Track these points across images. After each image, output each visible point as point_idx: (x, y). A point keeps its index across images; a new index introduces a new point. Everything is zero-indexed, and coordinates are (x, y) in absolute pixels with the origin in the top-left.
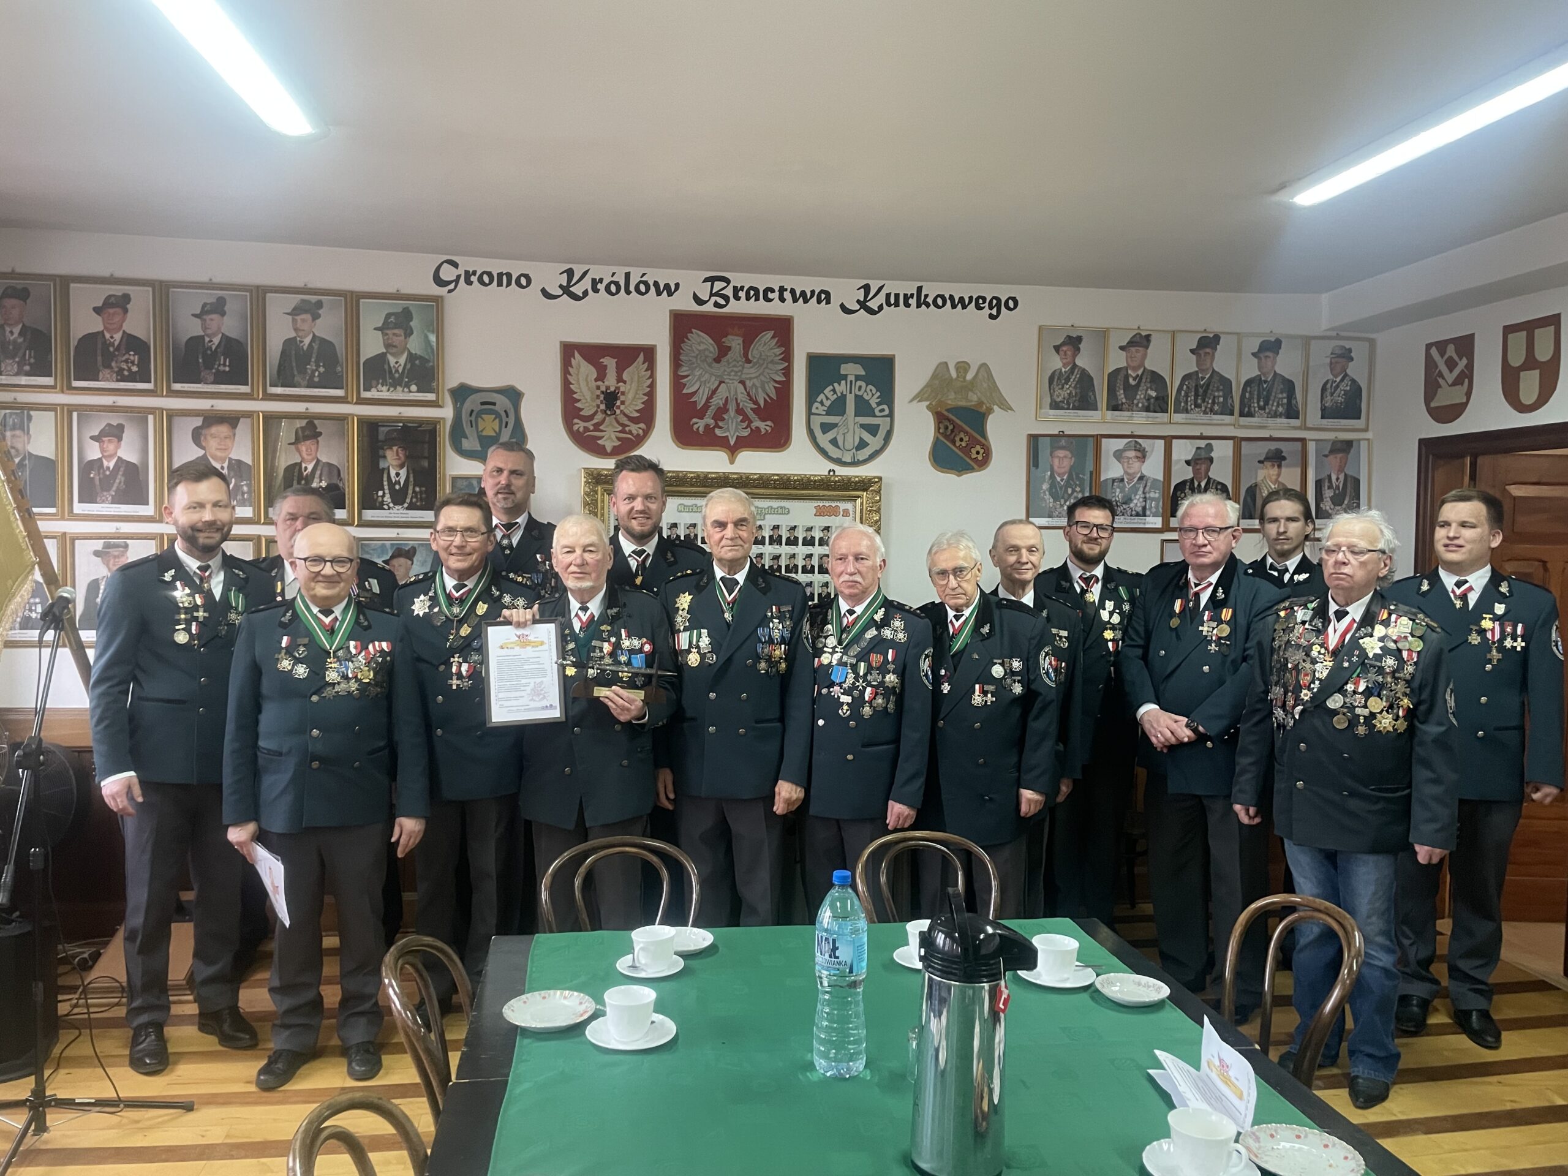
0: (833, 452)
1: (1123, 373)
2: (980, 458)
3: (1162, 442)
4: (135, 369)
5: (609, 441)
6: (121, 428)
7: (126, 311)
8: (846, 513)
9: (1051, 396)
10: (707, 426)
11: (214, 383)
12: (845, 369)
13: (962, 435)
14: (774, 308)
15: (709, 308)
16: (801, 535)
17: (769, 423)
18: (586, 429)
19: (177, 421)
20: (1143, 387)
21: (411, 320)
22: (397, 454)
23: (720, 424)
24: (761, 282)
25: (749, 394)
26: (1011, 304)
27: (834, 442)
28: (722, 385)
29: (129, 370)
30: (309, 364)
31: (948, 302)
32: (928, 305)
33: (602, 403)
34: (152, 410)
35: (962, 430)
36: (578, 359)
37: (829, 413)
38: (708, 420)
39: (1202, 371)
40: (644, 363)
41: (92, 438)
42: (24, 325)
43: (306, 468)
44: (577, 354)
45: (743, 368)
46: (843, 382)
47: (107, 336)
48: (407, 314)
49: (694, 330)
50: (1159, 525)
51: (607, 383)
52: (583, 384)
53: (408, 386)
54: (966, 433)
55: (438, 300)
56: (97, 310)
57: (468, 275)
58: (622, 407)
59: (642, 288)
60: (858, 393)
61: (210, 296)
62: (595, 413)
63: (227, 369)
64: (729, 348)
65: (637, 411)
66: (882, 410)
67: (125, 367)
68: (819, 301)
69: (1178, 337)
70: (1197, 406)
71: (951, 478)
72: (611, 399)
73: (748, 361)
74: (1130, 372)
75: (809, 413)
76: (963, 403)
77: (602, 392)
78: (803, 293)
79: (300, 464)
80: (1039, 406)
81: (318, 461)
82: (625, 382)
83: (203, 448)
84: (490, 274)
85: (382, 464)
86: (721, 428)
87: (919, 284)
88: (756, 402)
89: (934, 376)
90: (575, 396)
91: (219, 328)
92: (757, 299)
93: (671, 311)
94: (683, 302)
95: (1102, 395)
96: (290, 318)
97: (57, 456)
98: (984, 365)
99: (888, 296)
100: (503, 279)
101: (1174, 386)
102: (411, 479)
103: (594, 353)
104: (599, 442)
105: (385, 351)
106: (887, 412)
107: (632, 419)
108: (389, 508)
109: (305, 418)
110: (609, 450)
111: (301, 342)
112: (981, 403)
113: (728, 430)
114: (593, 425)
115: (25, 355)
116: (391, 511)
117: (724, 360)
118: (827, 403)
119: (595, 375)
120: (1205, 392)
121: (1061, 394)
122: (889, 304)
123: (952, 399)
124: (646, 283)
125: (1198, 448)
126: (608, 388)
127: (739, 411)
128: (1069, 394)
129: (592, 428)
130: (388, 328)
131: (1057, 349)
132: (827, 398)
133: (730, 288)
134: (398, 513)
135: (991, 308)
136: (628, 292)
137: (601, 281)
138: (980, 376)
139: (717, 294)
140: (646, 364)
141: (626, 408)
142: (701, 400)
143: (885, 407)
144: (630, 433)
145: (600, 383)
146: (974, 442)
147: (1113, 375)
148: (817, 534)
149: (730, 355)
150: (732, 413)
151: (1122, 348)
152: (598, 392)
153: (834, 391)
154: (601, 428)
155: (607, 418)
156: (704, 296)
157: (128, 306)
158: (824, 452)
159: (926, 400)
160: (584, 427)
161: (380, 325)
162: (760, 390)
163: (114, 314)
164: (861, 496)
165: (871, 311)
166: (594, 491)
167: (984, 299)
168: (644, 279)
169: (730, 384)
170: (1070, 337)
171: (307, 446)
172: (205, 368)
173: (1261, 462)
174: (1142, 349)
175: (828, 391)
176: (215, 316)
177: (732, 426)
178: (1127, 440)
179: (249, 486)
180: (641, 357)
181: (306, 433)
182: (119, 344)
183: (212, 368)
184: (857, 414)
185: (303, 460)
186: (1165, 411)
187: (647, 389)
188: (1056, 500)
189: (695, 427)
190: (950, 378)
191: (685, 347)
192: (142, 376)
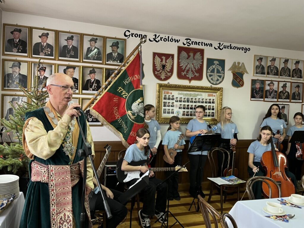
0: (212, 82)
1: (270, 67)
2: (242, 84)
3: (277, 82)
4: (49, 53)
5: (163, 77)
7: (47, 37)
8: (214, 96)
9: (256, 71)
10: (185, 74)
11: (70, 58)
12: (215, 62)
13: (238, 79)
14: (200, 47)
15: (186, 46)
16: (204, 101)
17: (198, 74)
18: (158, 74)
19: (60, 67)
20: (274, 70)
21: (119, 44)
23: (188, 74)
24: (198, 40)
25: (194, 67)
26: (249, 49)
27: (212, 79)
29: (48, 53)
30: (93, 54)
31: (236, 48)
32: (232, 49)
33: (162, 67)
34: (54, 64)
35: (238, 78)
36: (157, 57)
37: (211, 72)
38: (185, 73)
39: (286, 67)
42: (19, 39)
43: (92, 81)
44: (156, 55)
45: (193, 60)
46: (214, 65)
47: (42, 44)
48: (118, 43)
49: (183, 51)
50: (276, 101)
51: (163, 63)
52: (158, 63)
53: (117, 61)
55: (125, 40)
56: (40, 37)
57: (132, 34)
58: (166, 69)
59: (172, 40)
60: (218, 68)
61: (70, 35)
62: (160, 70)
63: (73, 54)
64: (190, 56)
65: (169, 70)
66: (222, 72)
67: (47, 52)
68: (210, 46)
69: (281, 59)
70: (284, 75)
71: (236, 88)
73: (194, 59)
74: (272, 66)
75: (207, 72)
76: (239, 72)
78: (207, 44)
79: (90, 80)
80: (254, 73)
81: (95, 79)
82: (167, 63)
84: (137, 34)
87: (231, 44)
88: (195, 69)
89: (233, 65)
90: (156, 66)
91: (71, 44)
92: (197, 45)
93: (178, 46)
94: (180, 44)
96: (89, 42)
97: (28, 75)
98: (243, 63)
99: (224, 46)
100: (140, 36)
101: (280, 69)
103: (160, 55)
104: (161, 77)
105: (112, 52)
106: (223, 73)
107: (168, 72)
109: (92, 68)
110: (163, 79)
111: (92, 48)
112: (242, 72)
113: (189, 75)
114: (160, 73)
115: (19, 47)
117: (189, 58)
118: (211, 70)
119: (160, 61)
120: (286, 72)
121: (258, 71)
122: (224, 48)
123: (237, 71)
124: (172, 39)
125: (284, 84)
126: (163, 64)
127: (192, 71)
128: (260, 71)
129: (159, 73)
130: (113, 46)
131: (258, 60)
133: (191, 42)
135: (245, 50)
136: (168, 41)
137: (162, 38)
138: (242, 66)
139: (188, 43)
140: (172, 59)
142: (184, 68)
143: (223, 71)
144: (168, 75)
145: (161, 63)
146: (241, 80)
147: (269, 67)
148: (208, 101)
149: (190, 57)
150: (190, 71)
151: (270, 61)
152: (161, 65)
153: (212, 67)
154: (161, 74)
155: (163, 72)
156: (185, 43)
157: (48, 36)
158: (210, 82)
159: (231, 70)
161: (111, 45)
162: (197, 66)
163: (44, 38)
164: (218, 92)
165: (221, 49)
166: (160, 89)
167: (243, 48)
168: (172, 38)
169: (190, 64)
170: (260, 58)
171: (92, 75)
172: (68, 54)
173: (295, 87)
174: (274, 61)
175: (211, 67)
176: (70, 40)
177: (190, 74)
178: (271, 82)
179: (78, 85)
180: (171, 57)
181: (92, 72)
182: (46, 46)
183: (69, 54)
184: (217, 73)
185: (91, 78)
186: (278, 75)
187: (172, 65)
188: (256, 94)
189: (182, 74)
190: (236, 65)
191: (181, 55)
192: (51, 55)
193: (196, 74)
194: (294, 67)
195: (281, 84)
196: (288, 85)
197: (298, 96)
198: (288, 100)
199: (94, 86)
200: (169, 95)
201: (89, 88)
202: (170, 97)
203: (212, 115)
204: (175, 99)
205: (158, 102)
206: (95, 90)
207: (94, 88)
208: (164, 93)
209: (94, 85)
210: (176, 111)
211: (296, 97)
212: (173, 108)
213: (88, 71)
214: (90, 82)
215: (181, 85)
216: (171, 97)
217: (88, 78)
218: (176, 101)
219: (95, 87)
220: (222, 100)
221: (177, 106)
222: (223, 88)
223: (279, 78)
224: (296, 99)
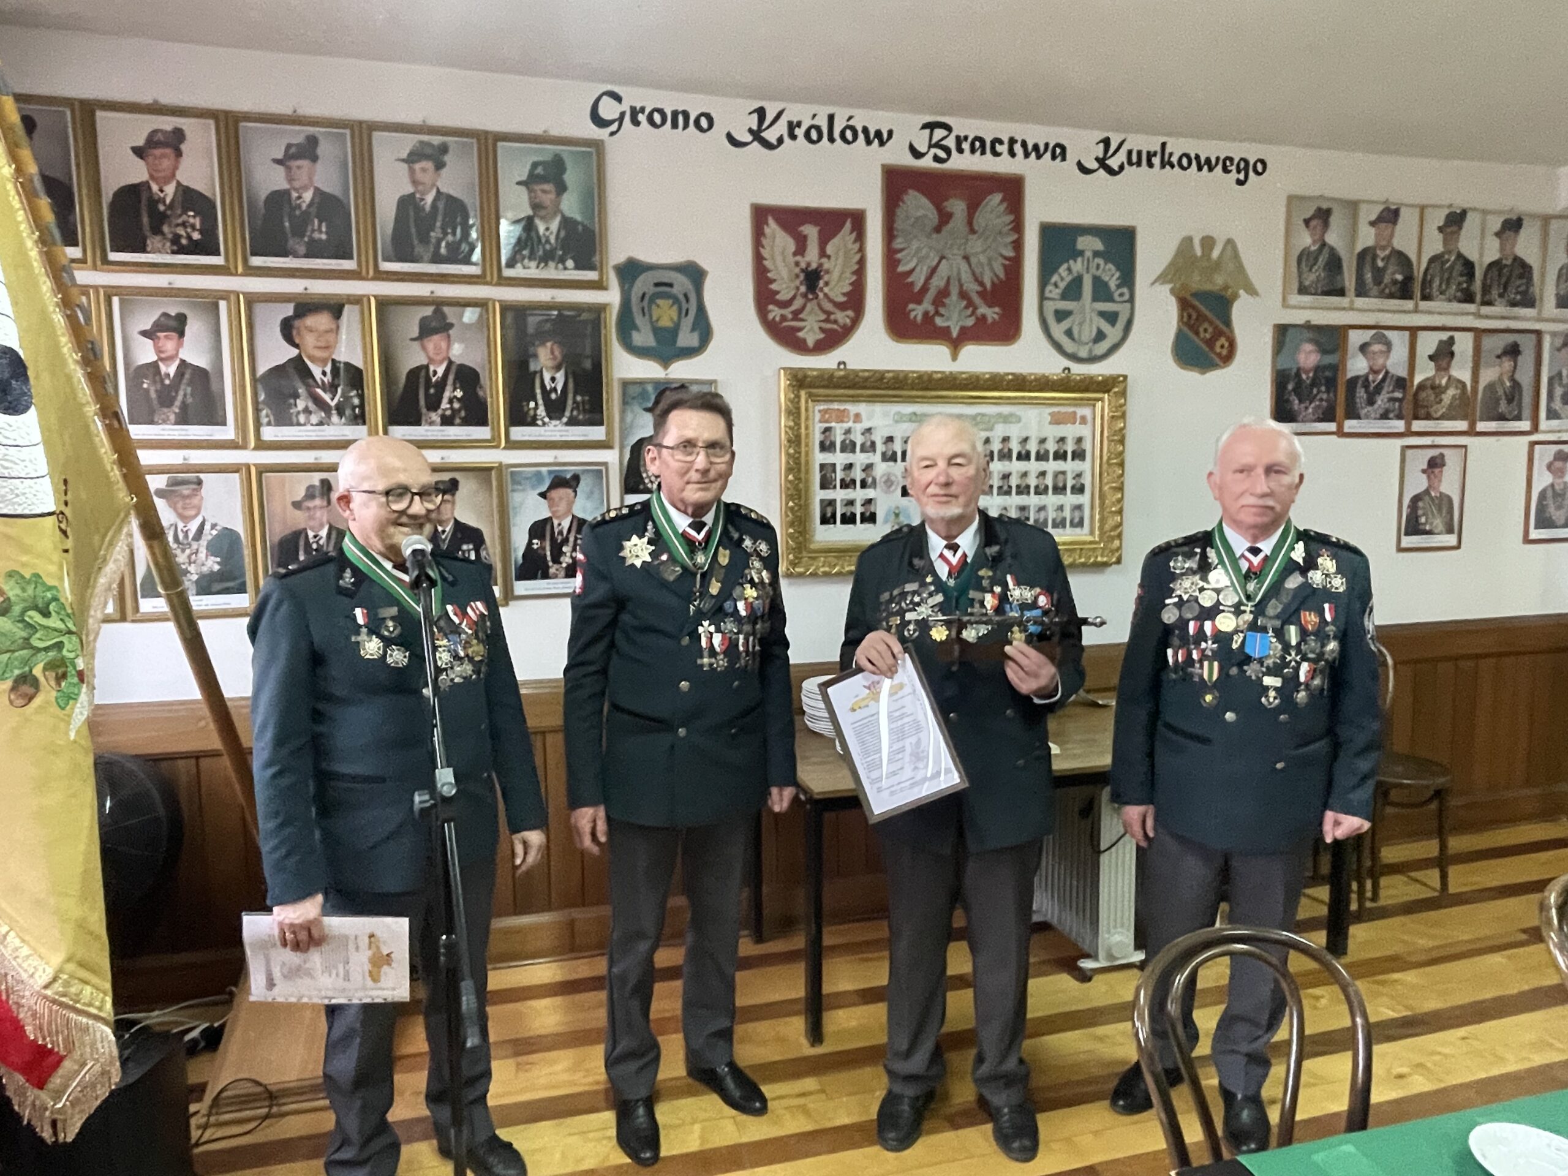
0: (1069, 346)
1: (1371, 253)
4: (196, 236)
5: (811, 335)
6: (182, 319)
7: (179, 154)
8: (1083, 420)
9: (1299, 279)
10: (926, 314)
11: (306, 256)
12: (1082, 243)
13: (1206, 325)
14: (1002, 165)
15: (927, 162)
16: (1033, 447)
17: (997, 309)
18: (783, 318)
19: (260, 309)
20: (1389, 271)
21: (564, 171)
22: (552, 352)
23: (942, 310)
24: (988, 130)
25: (974, 274)
26: (1260, 167)
27: (1069, 333)
28: (944, 261)
29: (189, 238)
30: (433, 230)
31: (1194, 163)
32: (1172, 166)
33: (801, 283)
34: (225, 295)
35: (1206, 319)
36: (772, 227)
37: (1064, 296)
38: (927, 305)
39: (1450, 252)
40: (851, 232)
41: (144, 333)
43: (435, 373)
44: (771, 221)
45: (967, 240)
46: (1079, 260)
47: (155, 188)
48: (558, 164)
49: (910, 191)
51: (807, 258)
52: (779, 259)
53: (562, 261)
54: (1211, 323)
55: (598, 146)
56: (139, 152)
57: (634, 112)
58: (826, 290)
59: (849, 135)
60: (1098, 273)
61: (297, 135)
62: (794, 298)
63: (324, 237)
64: (950, 215)
65: (844, 294)
66: (1121, 295)
67: (183, 233)
68: (1054, 157)
69: (1427, 211)
70: (1442, 292)
71: (1194, 376)
72: (812, 278)
73: (973, 231)
74: (1378, 252)
75: (1042, 298)
76: (1208, 287)
77: (803, 271)
78: (1036, 147)
79: (427, 367)
80: (1286, 292)
81: (450, 363)
82: (829, 257)
83: (297, 346)
84: (662, 112)
85: (533, 367)
86: (942, 316)
87: (1163, 139)
88: (981, 284)
89: (1179, 253)
90: (769, 275)
91: (311, 180)
92: (983, 152)
93: (883, 166)
94: (897, 154)
95: (1349, 280)
96: (406, 166)
98: (1230, 242)
99: (1130, 153)
100: (679, 119)
101: (1420, 268)
102: (571, 385)
103: (790, 219)
104: (801, 334)
105: (530, 212)
106: (1127, 297)
107: (835, 305)
108: (544, 424)
110: (810, 343)
111: (423, 199)
112: (1226, 287)
113: (950, 318)
114: (792, 312)
116: (546, 428)
117: (945, 229)
118: (1062, 285)
119: (793, 248)
120: (1450, 277)
121: (1310, 277)
122: (1130, 163)
123: (1197, 282)
124: (853, 129)
125: (1441, 341)
126: (809, 264)
127: (963, 295)
128: (1318, 277)
129: (790, 316)
130: (537, 183)
131: (1307, 222)
132: (1062, 279)
133: (952, 138)
134: (555, 430)
135: (1239, 172)
136: (832, 140)
137: (799, 124)
138: (1226, 255)
139: (938, 145)
140: (854, 235)
141: (831, 290)
142: (918, 280)
143: (1125, 290)
144: (835, 322)
145: (798, 258)
146: (1218, 334)
147: (1363, 255)
148: (1052, 447)
149: (952, 222)
150: (954, 297)
151: (1373, 224)
152: (797, 270)
153: (1069, 269)
154: (801, 316)
155: (809, 306)
156: (922, 148)
157: (182, 147)
158: (1059, 348)
159: (1170, 282)
160: (782, 316)
161: (524, 178)
162: (986, 268)
164: (1101, 399)
165: (1111, 172)
166: (798, 397)
167: (1231, 159)
168: (851, 123)
169: (955, 259)
170: (1319, 209)
171: (435, 342)
172: (294, 235)
173: (1499, 357)
174: (1390, 225)
175: (1063, 270)
176: (305, 163)
177: (955, 316)
178: (1373, 332)
179: (361, 397)
180: (848, 225)
181: (434, 324)
182: (173, 201)
183: (303, 236)
184: (1096, 298)
185: (431, 360)
186: (1411, 298)
187: (856, 267)
188: (1301, 401)
189: (912, 315)
190: (1195, 256)
191: (900, 213)
192: (208, 247)
193: (983, 310)
194: (1492, 252)
195: (1428, 343)
196: (1464, 344)
197: (1510, 401)
198: (1462, 425)
199: (451, 401)
200: (846, 426)
201: (424, 410)
202: (852, 437)
203: (1072, 522)
204: (880, 448)
205: (789, 470)
206: (458, 421)
207: (448, 413)
208: (823, 416)
209: (447, 394)
210: (889, 511)
211: (1503, 407)
212: (870, 493)
213: (410, 323)
214: (428, 379)
215: (906, 374)
216: (859, 440)
217: (412, 357)
218: (884, 454)
219: (456, 405)
220: (1122, 442)
221: (889, 482)
222: (1125, 377)
223: (1416, 310)
224: (1502, 418)
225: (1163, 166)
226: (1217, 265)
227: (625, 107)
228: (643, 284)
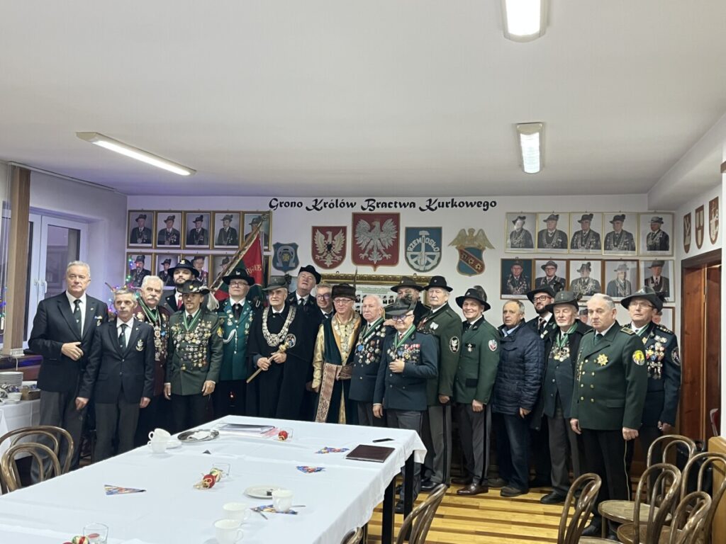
0: (416, 266)
1: (545, 232)
2: (479, 269)
3: (565, 262)
4: (175, 241)
5: (328, 263)
6: (170, 260)
7: (173, 221)
9: (512, 242)
10: (365, 257)
11: (198, 244)
12: (421, 233)
13: (471, 259)
14: (393, 210)
15: (367, 211)
17: (390, 255)
18: (320, 258)
20: (555, 237)
23: (371, 256)
24: (388, 200)
25: (382, 244)
26: (493, 204)
27: (416, 262)
28: (372, 240)
29: (173, 241)
30: (228, 237)
31: (465, 204)
32: (456, 206)
33: (326, 248)
34: (179, 254)
35: (471, 257)
36: (318, 232)
37: (414, 251)
38: (366, 254)
39: (585, 230)
41: (162, 264)
42: (144, 227)
44: (318, 230)
45: (380, 234)
46: (420, 238)
47: (168, 230)
49: (361, 220)
51: (328, 241)
52: (320, 241)
54: (474, 258)
55: (270, 213)
56: (165, 221)
57: (281, 203)
59: (342, 205)
60: (427, 243)
62: (324, 252)
63: (202, 240)
64: (374, 226)
65: (339, 251)
66: (436, 249)
68: (411, 206)
69: (572, 215)
70: (582, 245)
71: (466, 277)
72: (329, 247)
73: (382, 231)
74: (549, 231)
75: (406, 251)
76: (472, 246)
77: (327, 244)
78: (404, 204)
82: (335, 240)
84: (288, 203)
87: (452, 198)
88: (385, 247)
89: (459, 235)
90: (316, 246)
91: (201, 226)
92: (386, 207)
93: (353, 213)
94: (357, 209)
96: (222, 221)
99: (439, 203)
100: (293, 204)
101: (570, 237)
103: (324, 230)
104: (325, 263)
106: (438, 250)
107: (336, 254)
110: (328, 266)
111: (226, 229)
112: (480, 246)
113: (373, 258)
115: (144, 237)
117: (372, 231)
118: (414, 247)
119: (324, 238)
120: (586, 239)
121: (516, 241)
122: (439, 206)
123: (467, 244)
124: (344, 203)
125: (583, 265)
126: (329, 243)
127: (378, 251)
128: (520, 242)
129: (322, 258)
130: (254, 224)
131: (514, 222)
132: (414, 245)
133: (375, 203)
135: (484, 206)
136: (337, 207)
137: (327, 203)
138: (479, 235)
139: (371, 206)
140: (343, 234)
141: (335, 250)
142: (363, 247)
143: (438, 248)
144: (336, 259)
145: (325, 241)
146: (476, 262)
147: (541, 233)
149: (375, 229)
150: (375, 251)
151: (545, 221)
152: (325, 245)
153: (416, 242)
154: (326, 258)
155: (328, 255)
156: (365, 207)
158: (412, 267)
159: (456, 245)
161: (251, 223)
162: (386, 242)
163: (170, 222)
165: (432, 210)
167: (481, 203)
169: (376, 240)
170: (520, 217)
172: (196, 239)
173: (616, 271)
174: (554, 221)
175: (414, 242)
177: (375, 258)
178: (548, 261)
180: (341, 231)
181: (225, 261)
182: (171, 232)
183: (198, 240)
184: (426, 251)
186: (566, 248)
187: (343, 243)
189: (361, 257)
190: (467, 236)
191: (358, 227)
192: (177, 243)
193: (385, 255)
197: (623, 289)
211: (620, 291)
223: (569, 253)
225: (452, 206)
226: (476, 238)
227: (279, 202)
228: (281, 249)
